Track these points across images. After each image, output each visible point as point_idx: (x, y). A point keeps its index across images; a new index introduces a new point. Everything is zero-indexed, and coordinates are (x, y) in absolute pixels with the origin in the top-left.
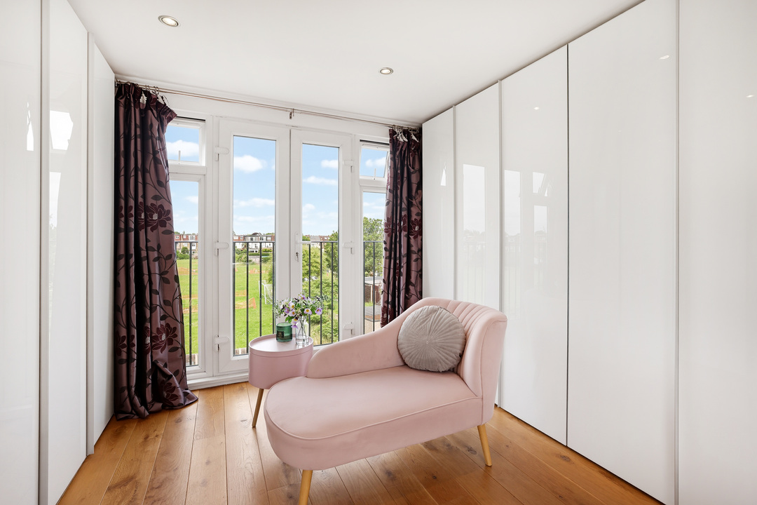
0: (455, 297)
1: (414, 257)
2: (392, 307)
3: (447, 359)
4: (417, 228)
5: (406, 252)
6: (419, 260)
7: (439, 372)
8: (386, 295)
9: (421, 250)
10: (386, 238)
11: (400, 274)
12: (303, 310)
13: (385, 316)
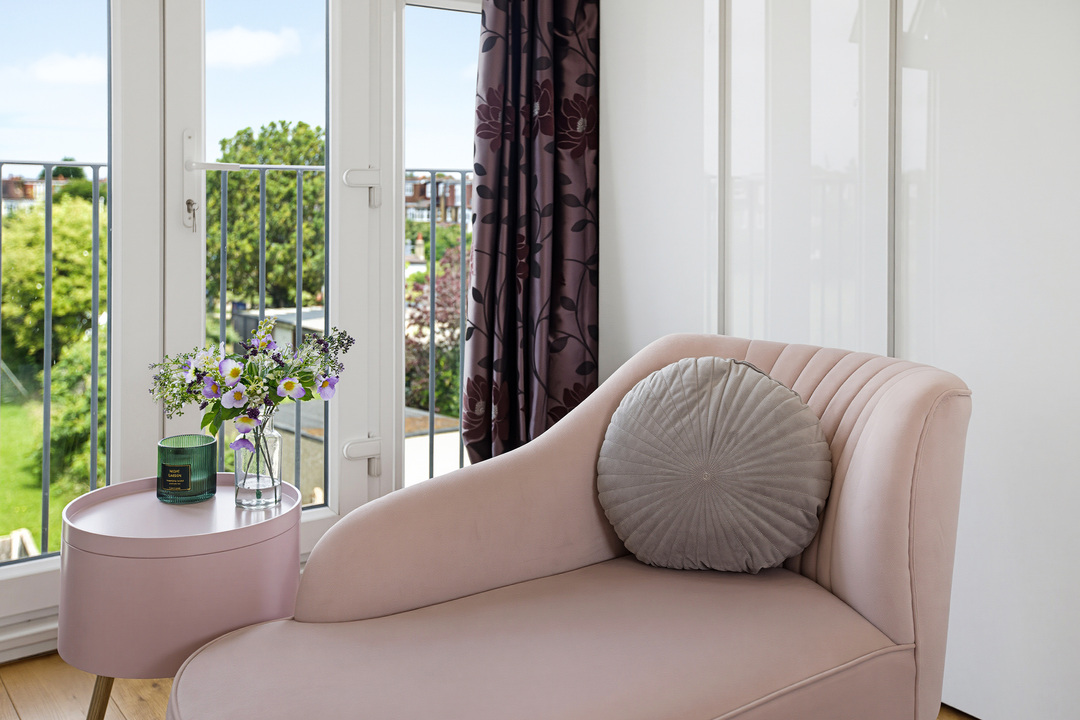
0: (722, 329)
1: (573, 215)
2: (503, 379)
3: (777, 527)
4: (581, 125)
5: (549, 200)
6: (590, 227)
7: (748, 573)
8: (484, 340)
9: (593, 195)
10: (484, 157)
11: (532, 270)
12: (272, 384)
13: (480, 409)
